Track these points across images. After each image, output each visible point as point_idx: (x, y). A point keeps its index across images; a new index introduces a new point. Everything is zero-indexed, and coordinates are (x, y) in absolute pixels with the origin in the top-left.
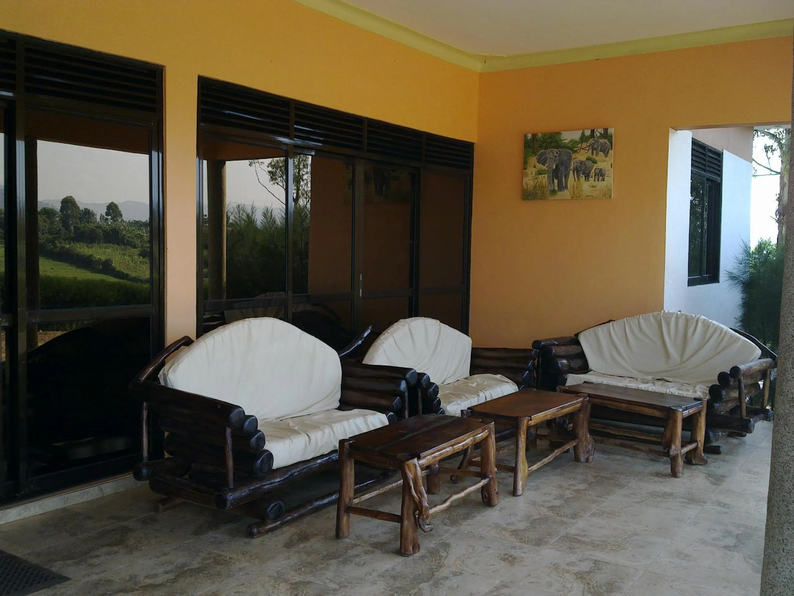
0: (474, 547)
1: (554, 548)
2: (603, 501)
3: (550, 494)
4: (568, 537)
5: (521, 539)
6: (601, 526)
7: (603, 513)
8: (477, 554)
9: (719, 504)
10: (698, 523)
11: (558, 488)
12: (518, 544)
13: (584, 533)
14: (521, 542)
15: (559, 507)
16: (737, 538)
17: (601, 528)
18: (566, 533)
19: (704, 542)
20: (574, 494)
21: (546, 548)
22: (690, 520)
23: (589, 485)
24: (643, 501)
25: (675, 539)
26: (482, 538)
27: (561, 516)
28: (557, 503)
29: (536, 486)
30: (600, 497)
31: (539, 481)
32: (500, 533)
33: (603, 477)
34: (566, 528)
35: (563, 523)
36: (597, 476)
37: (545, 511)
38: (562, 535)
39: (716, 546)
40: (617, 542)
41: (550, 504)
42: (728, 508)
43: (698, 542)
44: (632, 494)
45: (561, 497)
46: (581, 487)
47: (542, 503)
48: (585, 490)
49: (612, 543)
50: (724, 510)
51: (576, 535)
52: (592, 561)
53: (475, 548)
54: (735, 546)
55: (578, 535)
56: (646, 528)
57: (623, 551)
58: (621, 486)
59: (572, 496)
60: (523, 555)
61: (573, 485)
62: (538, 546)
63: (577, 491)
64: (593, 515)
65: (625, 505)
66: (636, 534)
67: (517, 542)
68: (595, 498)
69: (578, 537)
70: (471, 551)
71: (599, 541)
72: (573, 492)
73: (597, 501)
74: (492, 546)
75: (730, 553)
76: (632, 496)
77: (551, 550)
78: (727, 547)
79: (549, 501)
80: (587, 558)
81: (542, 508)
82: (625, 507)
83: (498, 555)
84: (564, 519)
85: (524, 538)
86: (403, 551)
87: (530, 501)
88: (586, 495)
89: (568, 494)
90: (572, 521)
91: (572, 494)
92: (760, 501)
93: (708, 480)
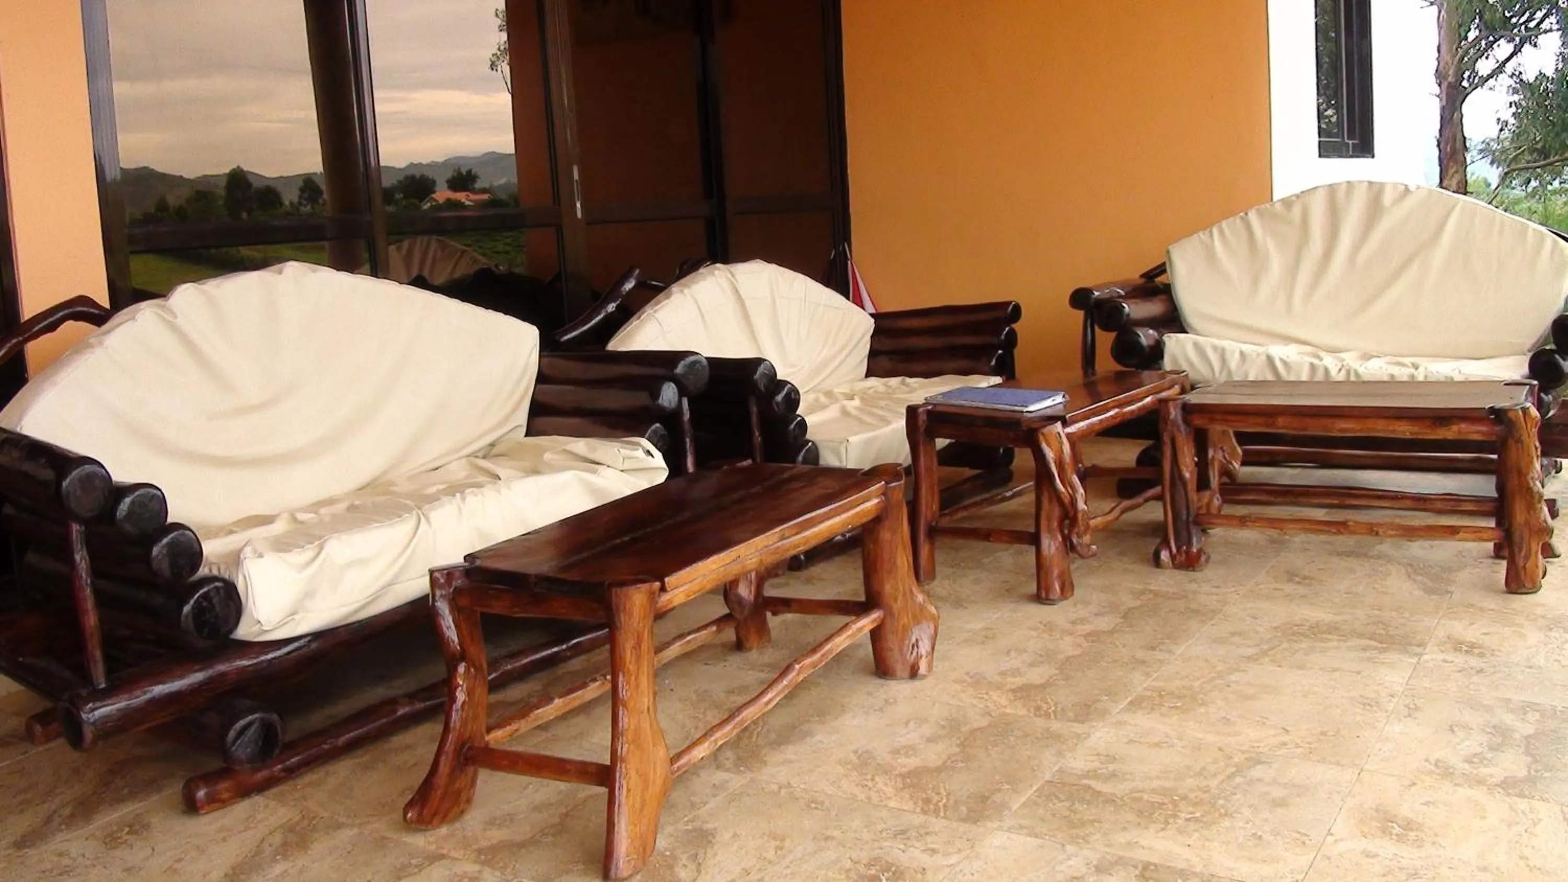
0: (783, 840)
1: (1021, 827)
2: (1161, 662)
3: (1020, 651)
4: (1064, 784)
5: (927, 801)
6: (1156, 740)
7: (1161, 696)
8: (788, 867)
9: (1458, 645)
10: (1417, 708)
11: (1044, 631)
12: (918, 819)
13: (1111, 767)
14: (924, 812)
15: (1043, 687)
16: (1527, 752)
17: (1158, 745)
18: (1060, 771)
19: (1445, 772)
20: (1085, 645)
21: (999, 828)
22: (1396, 700)
23: (1123, 617)
24: (1265, 653)
25: (1367, 767)
26: (813, 804)
27: (1048, 716)
28: (1037, 675)
29: (987, 629)
30: (1153, 649)
31: (995, 616)
32: (870, 784)
33: (1156, 594)
34: (1060, 754)
35: (1052, 738)
36: (1142, 593)
37: (1001, 701)
38: (1048, 777)
39: (1480, 782)
40: (1207, 790)
41: (1019, 681)
42: (1482, 655)
43: (1432, 772)
44: (1233, 634)
45: (1047, 656)
46: (1104, 623)
47: (998, 678)
48: (1111, 632)
49: (1192, 796)
50: (1474, 662)
51: (1088, 775)
52: (1136, 867)
53: (787, 843)
54: (1531, 780)
55: (1093, 774)
56: (1286, 738)
57: (1227, 823)
58: (1204, 614)
59: (1078, 652)
60: (926, 860)
61: (1083, 621)
62: (975, 822)
63: (1093, 636)
64: (1136, 704)
65: (1219, 668)
66: (1257, 761)
67: (914, 812)
68: (1140, 654)
69: (1093, 783)
70: (771, 854)
71: (1154, 791)
72: (1081, 640)
73: (1143, 662)
74: (836, 833)
75: (1522, 804)
76: (1237, 639)
77: (1014, 836)
78: (1508, 785)
79: (1016, 672)
80: (1121, 858)
81: (994, 695)
82: (1220, 675)
83: (848, 864)
84: (1055, 726)
85: (1045, 707)
86: (1044, 595)
87: (968, 674)
88: (1116, 646)
89: (1067, 646)
90: (1078, 728)
91: (1079, 645)
92: (1550, 629)
93: (1415, 581)
